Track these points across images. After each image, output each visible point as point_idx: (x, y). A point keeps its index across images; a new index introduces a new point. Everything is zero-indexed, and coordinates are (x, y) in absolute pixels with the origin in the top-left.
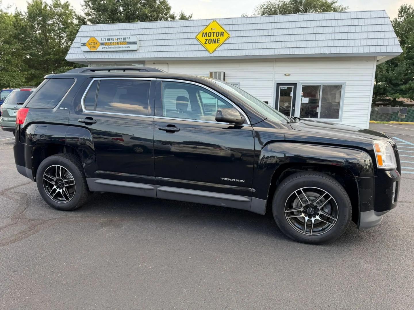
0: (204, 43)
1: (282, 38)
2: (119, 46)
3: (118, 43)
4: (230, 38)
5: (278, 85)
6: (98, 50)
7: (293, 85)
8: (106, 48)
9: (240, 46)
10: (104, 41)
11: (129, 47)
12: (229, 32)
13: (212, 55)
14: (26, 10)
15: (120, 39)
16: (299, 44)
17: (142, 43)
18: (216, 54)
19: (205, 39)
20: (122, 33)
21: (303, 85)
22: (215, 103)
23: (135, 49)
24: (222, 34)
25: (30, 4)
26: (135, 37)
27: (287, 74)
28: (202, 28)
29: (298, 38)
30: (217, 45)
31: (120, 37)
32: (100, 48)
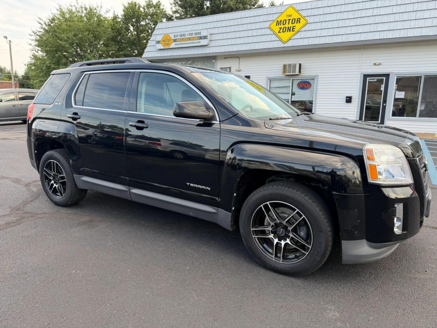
0: (277, 33)
1: (371, 20)
2: (190, 42)
3: (189, 38)
4: (308, 25)
5: (366, 76)
6: (171, 47)
7: (384, 77)
8: (179, 44)
9: (319, 33)
10: (177, 38)
11: (200, 42)
12: (306, 18)
13: (285, 45)
14: (123, 13)
15: (191, 34)
16: (392, 26)
17: (214, 37)
18: (290, 44)
19: (279, 28)
20: (194, 27)
21: (397, 77)
22: (289, 99)
23: (206, 44)
24: (299, 21)
25: (126, 7)
26: (206, 31)
27: (376, 64)
28: (277, 15)
29: (392, 18)
30: (292, 33)
31: (192, 32)
32: (173, 45)
